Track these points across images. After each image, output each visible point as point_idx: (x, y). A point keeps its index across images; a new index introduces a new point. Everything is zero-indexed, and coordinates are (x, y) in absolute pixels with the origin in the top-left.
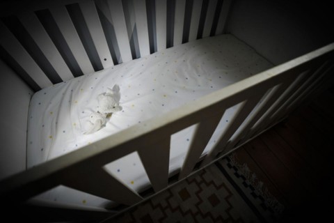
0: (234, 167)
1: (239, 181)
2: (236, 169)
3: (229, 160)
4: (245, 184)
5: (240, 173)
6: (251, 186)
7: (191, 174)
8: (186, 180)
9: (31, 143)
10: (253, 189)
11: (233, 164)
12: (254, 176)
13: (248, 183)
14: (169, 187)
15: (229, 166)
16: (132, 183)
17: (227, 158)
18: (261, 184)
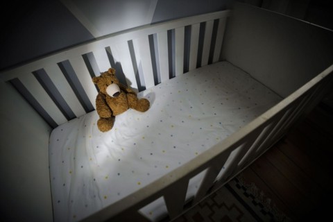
0: (243, 188)
1: (248, 201)
2: (245, 189)
3: (237, 181)
4: (254, 203)
5: (248, 192)
6: (260, 204)
7: (203, 199)
8: (199, 205)
9: (54, 178)
10: (262, 206)
11: (241, 184)
12: (262, 194)
13: (257, 201)
14: (183, 213)
15: (238, 186)
16: (151, 213)
17: (235, 179)
18: (270, 200)
